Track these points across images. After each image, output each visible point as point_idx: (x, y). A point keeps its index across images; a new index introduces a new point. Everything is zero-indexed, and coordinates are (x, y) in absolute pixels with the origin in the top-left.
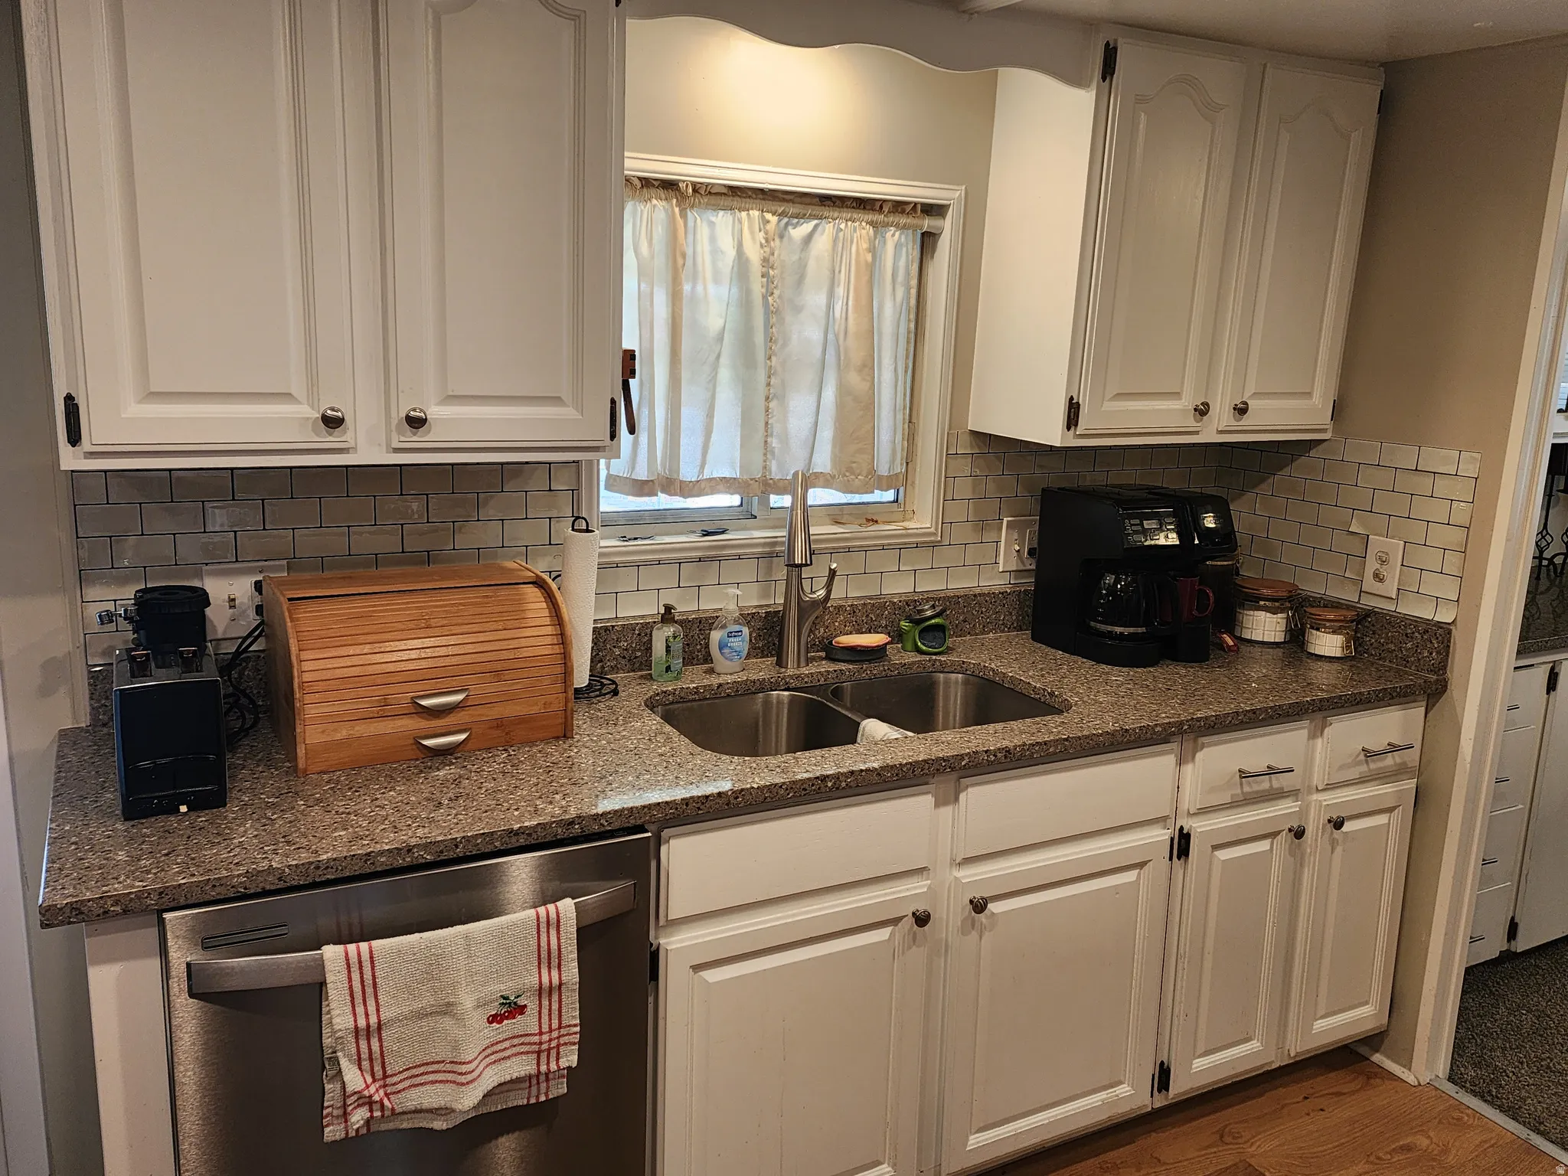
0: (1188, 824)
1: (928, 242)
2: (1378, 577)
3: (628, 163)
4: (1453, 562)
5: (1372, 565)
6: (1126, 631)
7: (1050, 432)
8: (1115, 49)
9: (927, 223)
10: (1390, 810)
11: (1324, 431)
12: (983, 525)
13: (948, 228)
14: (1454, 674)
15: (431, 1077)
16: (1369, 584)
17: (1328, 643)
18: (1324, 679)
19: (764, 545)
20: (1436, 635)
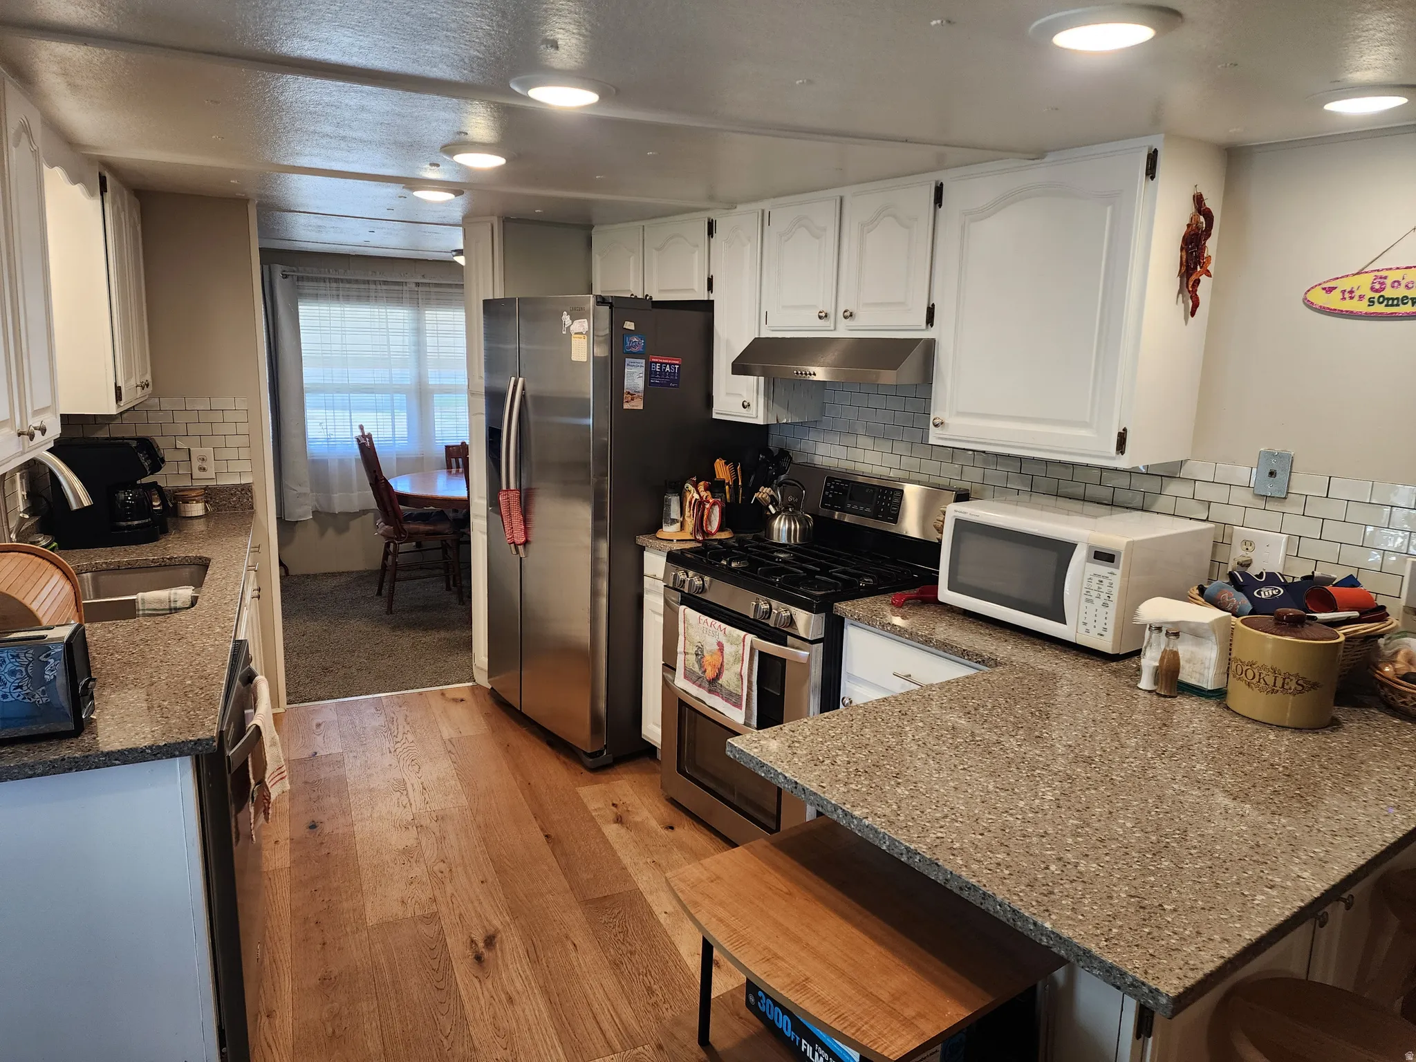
2: (201, 469)
4: (244, 453)
5: (196, 464)
6: (140, 523)
14: (259, 507)
16: (197, 474)
17: (195, 509)
18: (203, 527)
20: (246, 490)
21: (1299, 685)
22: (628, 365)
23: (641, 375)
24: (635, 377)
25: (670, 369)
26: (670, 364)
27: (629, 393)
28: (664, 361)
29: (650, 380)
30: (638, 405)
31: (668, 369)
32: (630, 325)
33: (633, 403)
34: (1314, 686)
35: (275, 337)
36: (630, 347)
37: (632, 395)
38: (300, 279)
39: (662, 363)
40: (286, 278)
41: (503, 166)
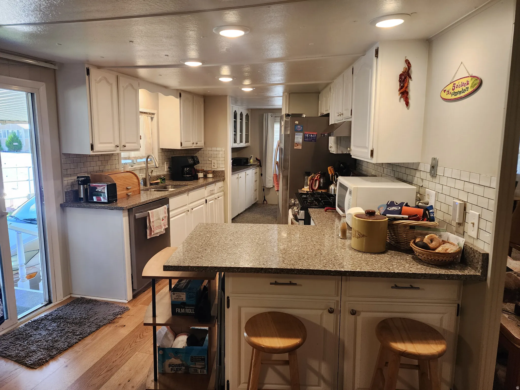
0: (206, 198)
1: (152, 118)
2: (214, 166)
3: (140, 110)
4: (223, 162)
5: (213, 164)
6: (189, 176)
7: (179, 147)
8: (181, 94)
9: (153, 116)
10: (222, 196)
11: (203, 146)
12: (163, 164)
13: (155, 117)
14: (226, 177)
15: (157, 228)
16: (213, 167)
17: (210, 175)
18: (211, 180)
19: (140, 168)
20: (223, 172)
21: (359, 235)
22: (296, 135)
23: (301, 138)
24: (299, 138)
25: (313, 136)
26: (312, 134)
27: (296, 144)
28: (310, 133)
29: (304, 139)
30: (300, 147)
31: (312, 136)
32: (297, 122)
33: (297, 147)
34: (363, 236)
35: (267, 134)
36: (297, 129)
37: (297, 144)
38: (275, 117)
39: (309, 134)
40: (272, 117)
41: (232, 80)
